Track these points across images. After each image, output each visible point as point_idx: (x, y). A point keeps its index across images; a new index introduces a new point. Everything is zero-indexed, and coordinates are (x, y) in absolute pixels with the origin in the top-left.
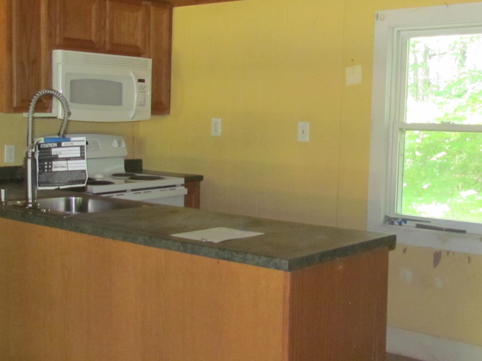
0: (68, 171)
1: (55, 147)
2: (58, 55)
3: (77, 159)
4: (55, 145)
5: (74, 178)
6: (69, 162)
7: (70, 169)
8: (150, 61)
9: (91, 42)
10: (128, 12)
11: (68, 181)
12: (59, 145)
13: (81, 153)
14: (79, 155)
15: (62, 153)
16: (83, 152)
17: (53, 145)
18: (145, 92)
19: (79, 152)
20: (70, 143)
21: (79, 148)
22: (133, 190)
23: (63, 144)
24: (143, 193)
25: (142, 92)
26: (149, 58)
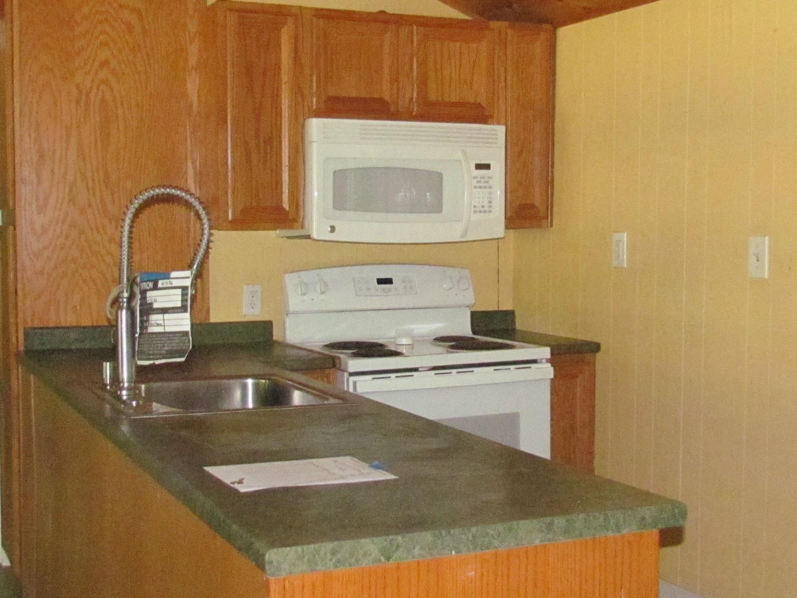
0: (165, 333)
1: (151, 290)
2: (316, 126)
3: (176, 310)
4: (151, 285)
5: (173, 347)
6: (167, 316)
7: (168, 329)
8: (501, 130)
9: (381, 101)
10: (458, 44)
11: (167, 351)
12: (155, 287)
13: (182, 301)
14: (179, 304)
15: (158, 299)
16: (185, 297)
17: (148, 286)
18: (490, 187)
19: (180, 298)
20: (168, 281)
21: (179, 291)
22: (435, 368)
23: (161, 284)
24: (455, 373)
25: (485, 187)
26: (499, 123)
